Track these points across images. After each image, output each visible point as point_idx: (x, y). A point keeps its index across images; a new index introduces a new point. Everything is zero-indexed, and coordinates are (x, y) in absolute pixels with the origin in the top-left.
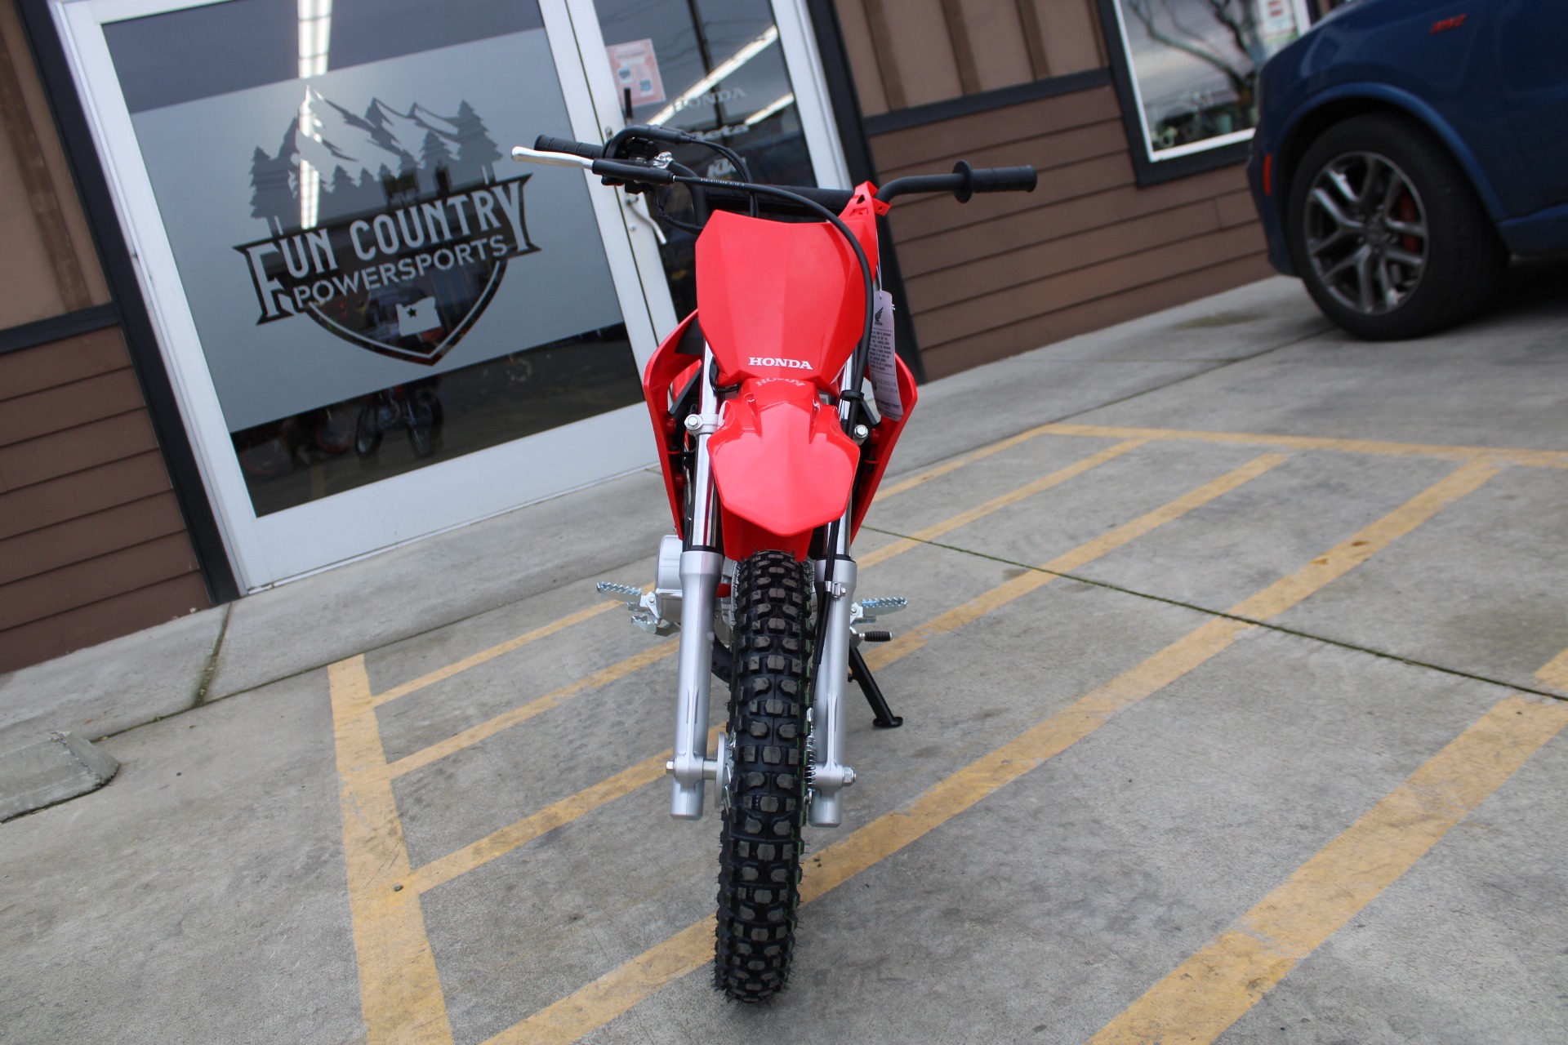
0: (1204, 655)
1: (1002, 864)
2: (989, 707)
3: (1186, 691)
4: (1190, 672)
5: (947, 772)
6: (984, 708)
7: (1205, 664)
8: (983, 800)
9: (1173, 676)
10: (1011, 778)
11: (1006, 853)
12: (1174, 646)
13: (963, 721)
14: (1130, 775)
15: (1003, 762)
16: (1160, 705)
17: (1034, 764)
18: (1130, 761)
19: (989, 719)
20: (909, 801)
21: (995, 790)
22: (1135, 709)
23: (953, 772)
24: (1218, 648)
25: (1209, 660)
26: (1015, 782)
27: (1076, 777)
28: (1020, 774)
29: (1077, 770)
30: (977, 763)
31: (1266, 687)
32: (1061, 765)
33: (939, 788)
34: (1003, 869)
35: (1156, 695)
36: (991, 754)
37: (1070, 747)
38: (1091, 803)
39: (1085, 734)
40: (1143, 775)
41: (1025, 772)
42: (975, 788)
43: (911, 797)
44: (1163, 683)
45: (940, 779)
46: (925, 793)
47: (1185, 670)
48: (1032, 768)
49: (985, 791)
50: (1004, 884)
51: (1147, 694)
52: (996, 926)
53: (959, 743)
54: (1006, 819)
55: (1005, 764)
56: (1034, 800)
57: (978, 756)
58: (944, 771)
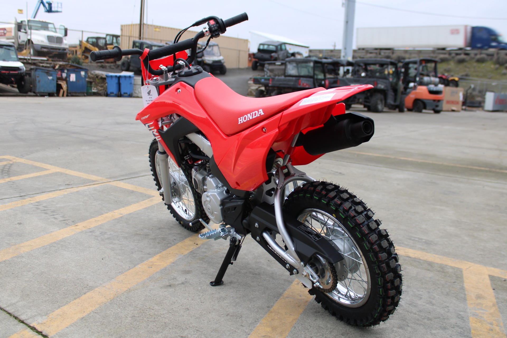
0: (65, 308)
3: (79, 289)
4: (75, 299)
7: (67, 303)
8: (153, 257)
9: (83, 297)
12: (81, 316)
13: (180, 284)
14: (102, 261)
16: (91, 284)
17: (139, 266)
18: (103, 265)
19: (168, 284)
21: (150, 259)
22: (102, 282)
24: (58, 311)
25: (65, 305)
26: (144, 261)
27: (122, 262)
28: (143, 263)
29: (122, 263)
31: (44, 287)
32: (128, 265)
33: (172, 260)
35: (91, 288)
37: (127, 271)
38: (115, 255)
39: (122, 275)
40: (98, 261)
42: (158, 260)
44: (89, 294)
46: (176, 260)
47: (78, 300)
49: (153, 259)
51: (96, 289)
53: (175, 275)
55: (150, 267)
56: (135, 256)
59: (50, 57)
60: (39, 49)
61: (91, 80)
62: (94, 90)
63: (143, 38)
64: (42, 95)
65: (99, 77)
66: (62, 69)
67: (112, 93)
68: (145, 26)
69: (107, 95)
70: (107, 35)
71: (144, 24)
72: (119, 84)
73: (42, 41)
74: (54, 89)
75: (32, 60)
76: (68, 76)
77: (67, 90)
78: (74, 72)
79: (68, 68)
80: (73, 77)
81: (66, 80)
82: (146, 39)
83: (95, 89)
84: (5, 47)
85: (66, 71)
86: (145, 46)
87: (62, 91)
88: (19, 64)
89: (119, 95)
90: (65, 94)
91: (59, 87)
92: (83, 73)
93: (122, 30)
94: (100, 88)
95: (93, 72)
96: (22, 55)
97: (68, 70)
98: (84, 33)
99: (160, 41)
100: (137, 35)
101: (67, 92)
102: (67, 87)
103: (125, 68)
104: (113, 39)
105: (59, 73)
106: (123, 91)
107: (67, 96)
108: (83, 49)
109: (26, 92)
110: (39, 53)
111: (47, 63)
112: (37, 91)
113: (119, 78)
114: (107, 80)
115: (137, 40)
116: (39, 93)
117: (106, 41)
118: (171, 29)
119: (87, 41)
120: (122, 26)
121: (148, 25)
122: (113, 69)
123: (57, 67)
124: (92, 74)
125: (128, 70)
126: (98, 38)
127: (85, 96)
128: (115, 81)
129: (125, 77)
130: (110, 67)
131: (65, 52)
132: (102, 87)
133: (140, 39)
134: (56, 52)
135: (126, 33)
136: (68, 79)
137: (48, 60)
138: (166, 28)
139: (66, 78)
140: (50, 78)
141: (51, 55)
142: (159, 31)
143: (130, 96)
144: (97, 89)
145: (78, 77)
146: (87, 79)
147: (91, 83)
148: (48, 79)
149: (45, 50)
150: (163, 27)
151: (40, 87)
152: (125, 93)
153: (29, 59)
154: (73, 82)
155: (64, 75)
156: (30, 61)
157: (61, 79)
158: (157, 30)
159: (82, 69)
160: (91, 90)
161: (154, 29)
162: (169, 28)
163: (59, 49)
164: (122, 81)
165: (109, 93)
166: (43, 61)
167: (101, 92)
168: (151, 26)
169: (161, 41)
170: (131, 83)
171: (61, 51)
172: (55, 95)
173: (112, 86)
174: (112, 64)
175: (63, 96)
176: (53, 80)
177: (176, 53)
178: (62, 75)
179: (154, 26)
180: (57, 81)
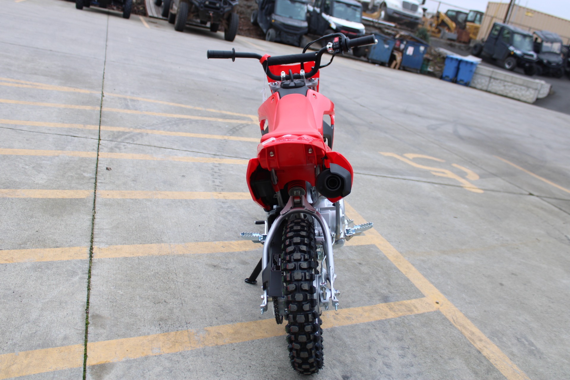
1: (245, 225)
2: (211, 269)
3: (152, 239)
5: (242, 253)
6: (213, 270)
8: (238, 240)
9: (147, 245)
10: (226, 242)
11: (242, 227)
13: (224, 269)
15: (224, 247)
16: (165, 239)
17: (217, 242)
19: (215, 264)
20: (258, 250)
21: (233, 241)
23: (240, 252)
26: (226, 240)
27: (210, 234)
28: (223, 242)
30: (231, 251)
32: (210, 239)
33: (247, 249)
34: (245, 224)
35: (160, 242)
36: (226, 252)
37: (203, 242)
38: (214, 226)
39: (195, 243)
41: (221, 242)
42: (238, 244)
43: (257, 251)
44: (153, 245)
45: (246, 252)
46: (252, 250)
47: (140, 245)
48: (219, 242)
50: (247, 222)
51: (162, 244)
52: (254, 217)
53: (232, 261)
54: (236, 233)
55: (224, 246)
56: (226, 234)
57: (229, 253)
58: (242, 254)
59: (399, 24)
60: (390, 13)
61: (431, 58)
62: (430, 69)
63: (508, 22)
64: (374, 62)
65: (442, 56)
66: (402, 39)
67: (447, 77)
68: (515, 7)
69: (442, 78)
70: (471, 11)
71: (514, 5)
72: (458, 69)
73: (396, 6)
74: (386, 59)
75: (380, 24)
76: (406, 48)
77: (401, 63)
78: (412, 45)
79: (408, 40)
80: (410, 51)
81: (403, 52)
82: (512, 23)
83: (432, 68)
84: (352, 7)
85: (405, 43)
86: (506, 31)
87: (394, 63)
88: (360, 26)
89: (455, 81)
90: (398, 66)
91: (393, 58)
92: (422, 48)
93: (488, 7)
94: (437, 68)
95: (437, 49)
96: (372, 17)
97: (407, 42)
98: (441, 5)
99: (528, 29)
100: (503, 17)
101: (400, 65)
102: (402, 60)
103: (475, 52)
104: (476, 16)
105: (398, 43)
106: (460, 77)
107: (399, 69)
108: (440, 21)
109: (359, 56)
110: (389, 18)
111: (393, 30)
112: (370, 57)
113: (460, 62)
114: (447, 62)
115: (500, 23)
116: (372, 60)
117: (467, 18)
118: (549, 16)
119: (446, 14)
120: (489, 3)
121: (520, 7)
122: (462, 50)
123: (397, 36)
124: (435, 51)
125: (477, 55)
126: (458, 13)
127: (417, 73)
128: (454, 64)
129: (467, 62)
130: (460, 47)
131: (417, 21)
132: (440, 67)
133: (504, 22)
134: (408, 20)
135: (491, 13)
136: (404, 51)
137: (395, 27)
138: (542, 13)
139: (404, 49)
140: (386, 46)
141: (401, 22)
142: (531, 17)
143: (467, 85)
144: (434, 69)
145: (416, 51)
146: (425, 56)
147: (428, 60)
148: (384, 47)
149: (396, 16)
150: (538, 12)
151: (373, 55)
152: (461, 80)
153: (376, 23)
154: (409, 56)
155: (402, 46)
156: (376, 25)
157: (398, 50)
158: (530, 14)
159: (422, 44)
160: (427, 68)
161: (526, 13)
162: (546, 15)
163: (411, 17)
164: (462, 66)
165: (444, 75)
166: (388, 27)
167: (436, 73)
168: (524, 8)
169: (530, 28)
170: (471, 71)
171: (412, 20)
172: (387, 65)
173: (449, 70)
174: (463, 45)
175: (395, 68)
176: (388, 49)
177: (304, 63)
178: (399, 46)
179: (528, 9)
180: (392, 51)
